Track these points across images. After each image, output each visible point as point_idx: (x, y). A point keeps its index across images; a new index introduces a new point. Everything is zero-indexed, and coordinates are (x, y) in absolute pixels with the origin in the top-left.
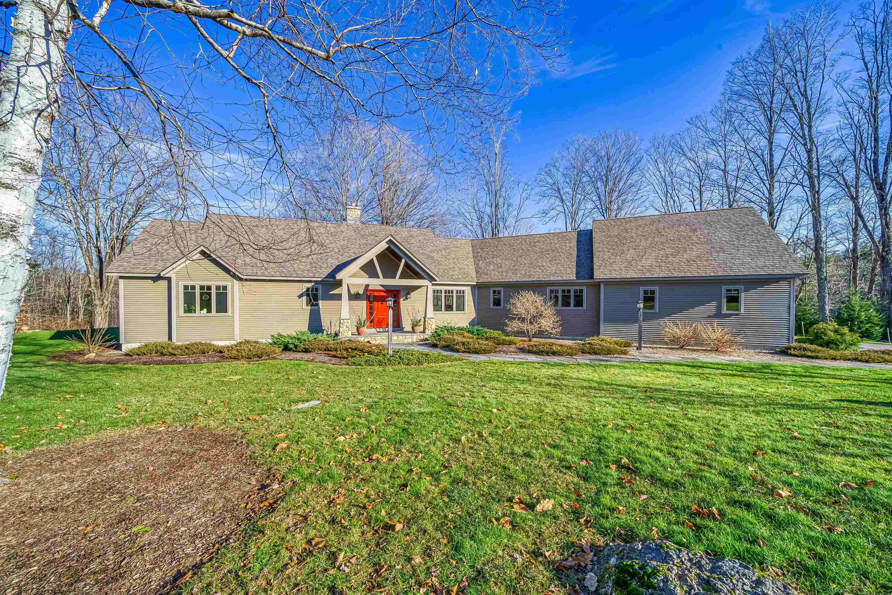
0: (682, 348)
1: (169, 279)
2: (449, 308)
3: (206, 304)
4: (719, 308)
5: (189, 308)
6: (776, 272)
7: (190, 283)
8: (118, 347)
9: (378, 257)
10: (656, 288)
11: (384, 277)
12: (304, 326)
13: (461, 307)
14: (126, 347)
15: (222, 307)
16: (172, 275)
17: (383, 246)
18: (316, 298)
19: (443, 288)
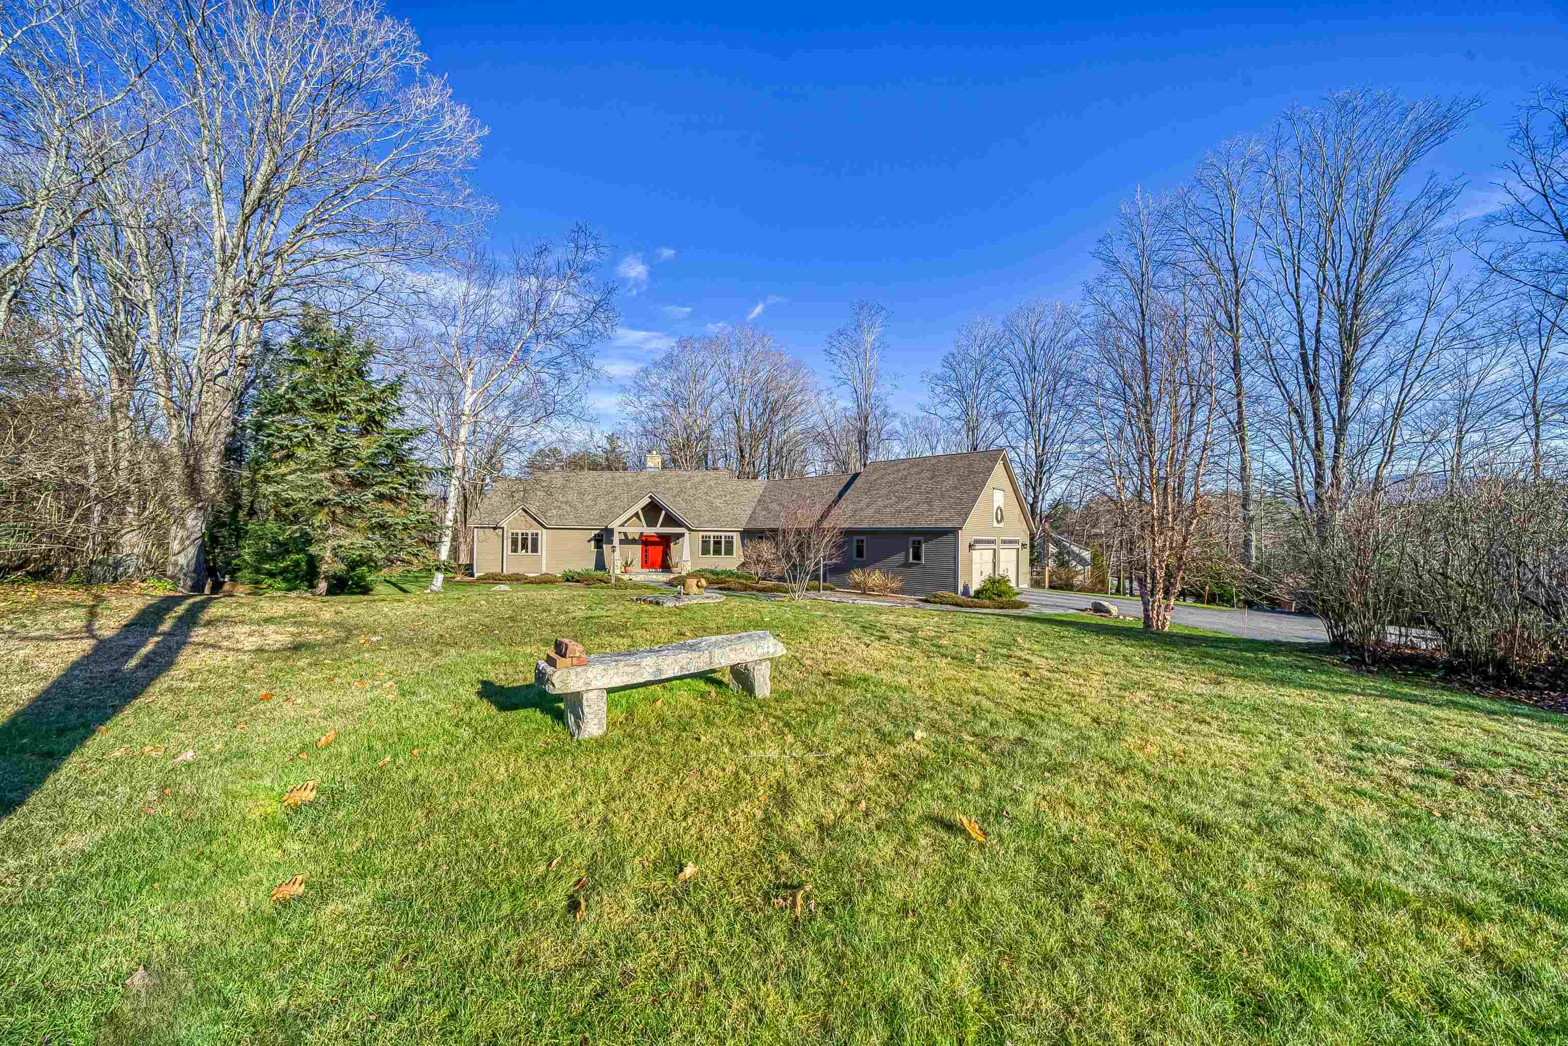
0: (864, 593)
1: (503, 528)
2: (717, 552)
3: (524, 546)
4: (907, 558)
5: (515, 550)
6: (945, 525)
7: (515, 531)
8: (472, 575)
9: (642, 509)
10: (864, 538)
11: (648, 526)
12: (591, 566)
13: (729, 552)
14: (476, 575)
15: (535, 549)
16: (504, 525)
17: (646, 501)
18: (601, 540)
19: (712, 534)
